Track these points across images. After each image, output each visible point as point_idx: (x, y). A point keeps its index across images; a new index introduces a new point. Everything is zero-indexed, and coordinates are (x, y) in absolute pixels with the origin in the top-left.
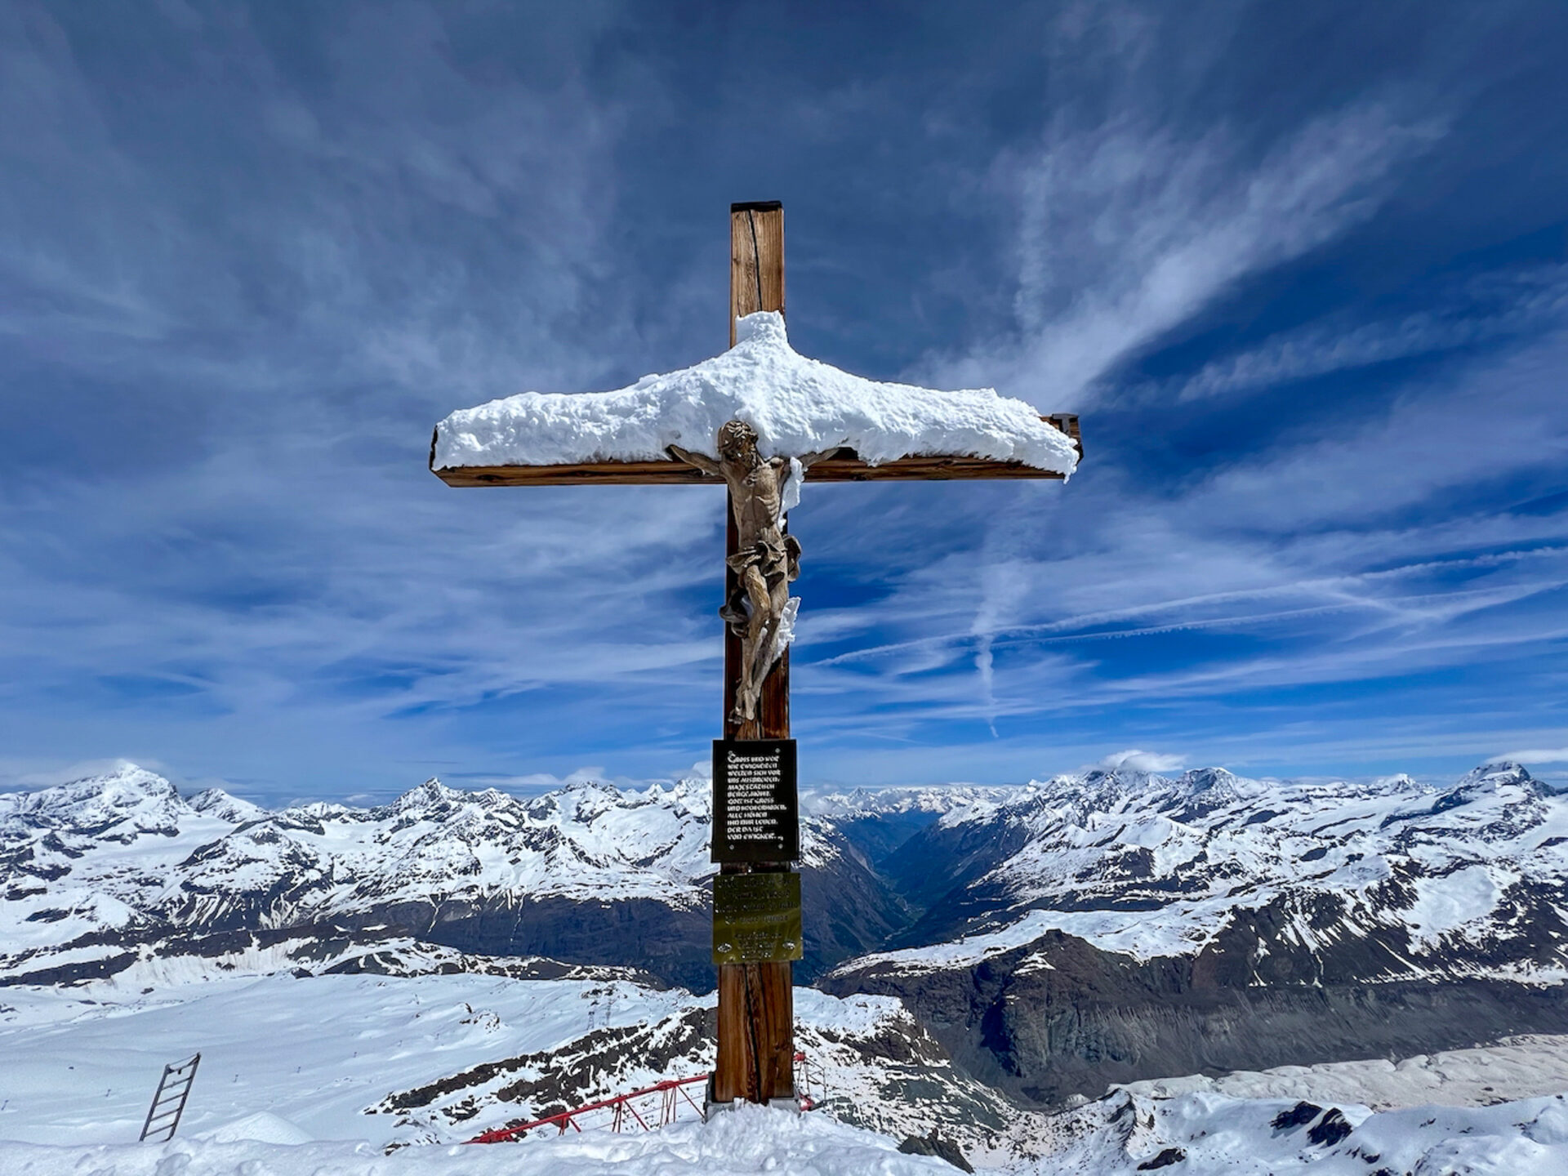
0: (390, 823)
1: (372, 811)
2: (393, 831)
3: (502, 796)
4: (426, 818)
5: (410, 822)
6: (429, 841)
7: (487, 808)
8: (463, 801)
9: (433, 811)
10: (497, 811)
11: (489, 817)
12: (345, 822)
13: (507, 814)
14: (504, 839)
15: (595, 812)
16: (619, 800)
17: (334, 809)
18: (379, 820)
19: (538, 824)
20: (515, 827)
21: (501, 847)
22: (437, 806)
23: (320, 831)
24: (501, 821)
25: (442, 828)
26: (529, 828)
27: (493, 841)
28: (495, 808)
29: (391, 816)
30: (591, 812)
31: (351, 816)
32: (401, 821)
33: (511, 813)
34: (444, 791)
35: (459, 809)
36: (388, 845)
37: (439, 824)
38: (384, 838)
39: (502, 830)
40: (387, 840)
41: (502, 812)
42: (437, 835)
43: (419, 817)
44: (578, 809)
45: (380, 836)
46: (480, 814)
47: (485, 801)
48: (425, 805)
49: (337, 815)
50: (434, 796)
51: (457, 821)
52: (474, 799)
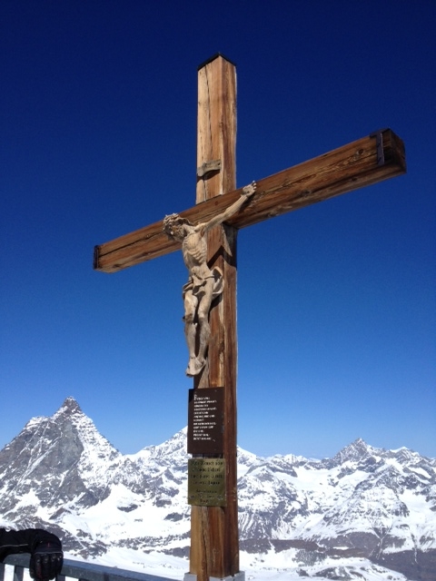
0: (335, 471)
1: (323, 461)
2: (340, 476)
3: (414, 454)
4: (361, 469)
5: (350, 471)
6: (366, 487)
7: (403, 464)
8: (384, 456)
9: (363, 463)
10: (411, 466)
11: (406, 470)
12: (308, 469)
13: (420, 469)
14: (422, 489)
17: (300, 459)
18: (329, 468)
20: (429, 480)
21: (420, 496)
22: (366, 459)
23: (294, 474)
24: (417, 474)
25: (373, 477)
27: (413, 491)
28: (409, 464)
29: (336, 466)
31: (310, 464)
32: (343, 470)
33: (424, 468)
34: (369, 448)
35: (382, 463)
36: (338, 488)
37: (370, 473)
38: (335, 482)
39: (419, 482)
40: (337, 483)
41: (416, 466)
42: (371, 482)
43: (355, 467)
45: (332, 480)
46: (399, 467)
47: (401, 458)
48: (357, 459)
49: (302, 463)
50: (362, 452)
51: (383, 472)
52: (392, 456)
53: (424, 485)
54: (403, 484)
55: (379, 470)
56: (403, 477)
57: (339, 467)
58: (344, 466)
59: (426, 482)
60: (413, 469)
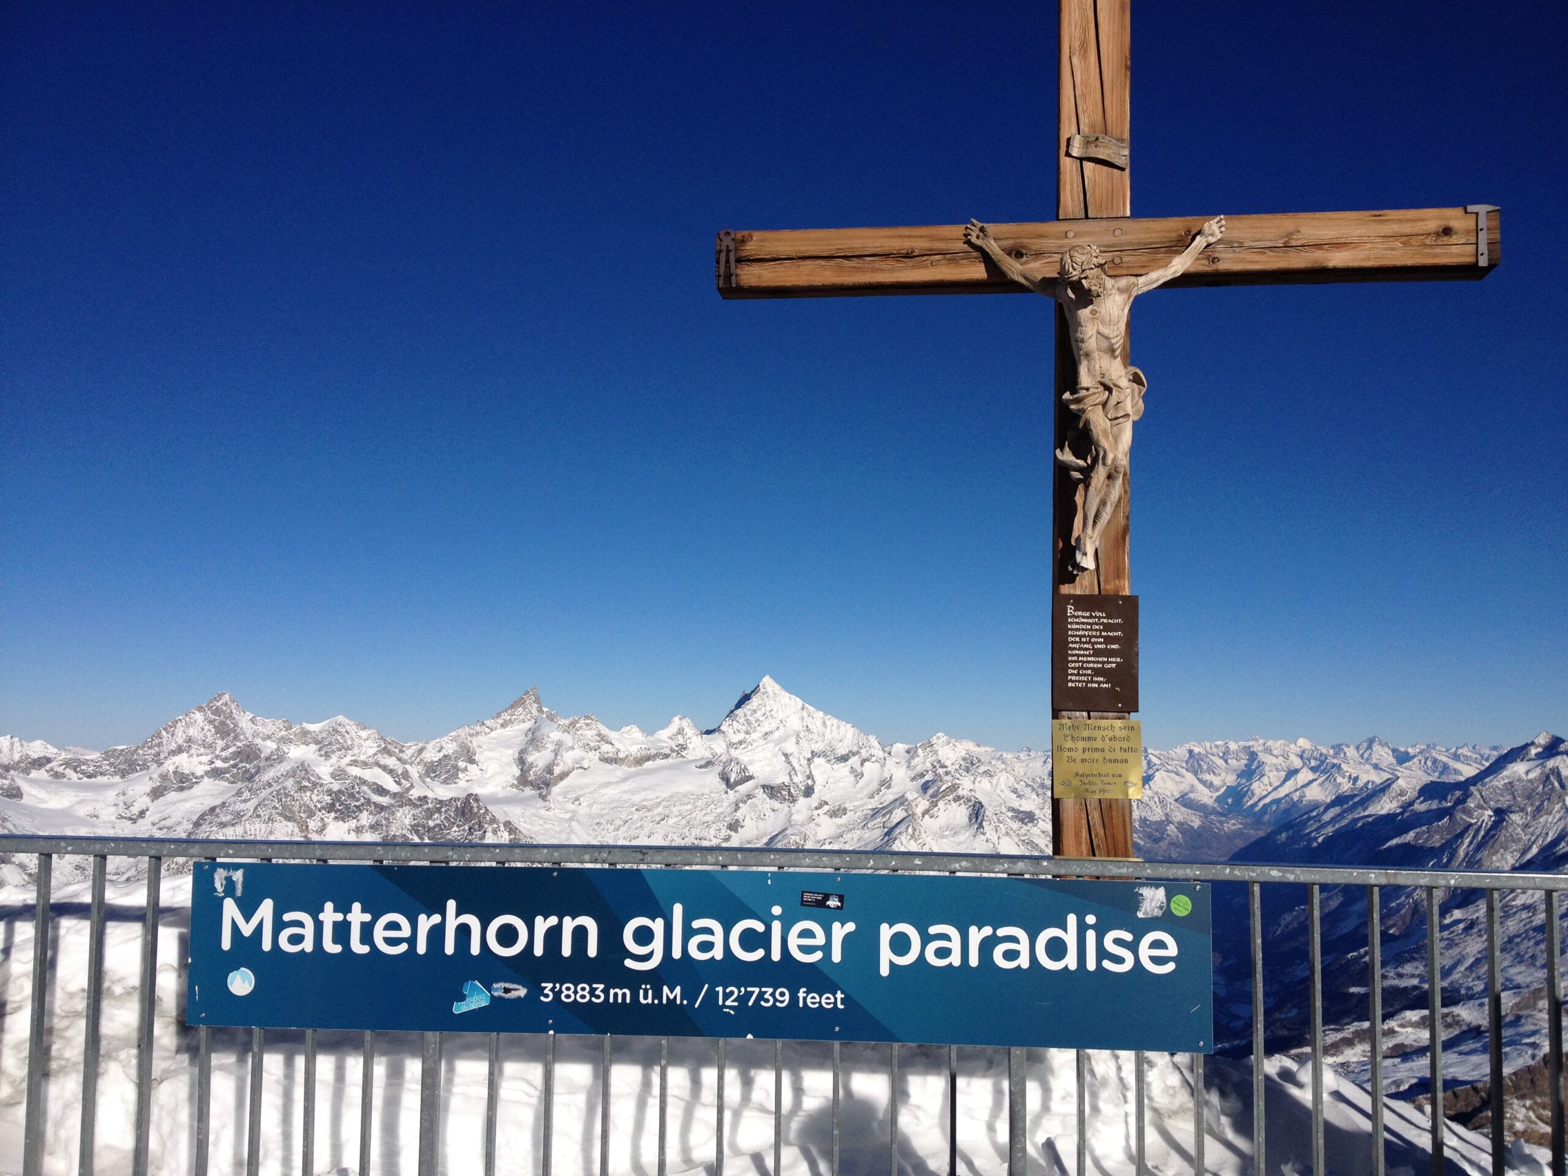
1: (107, 755)
2: (156, 793)
3: (364, 734)
4: (216, 773)
5: (184, 782)
6: (224, 819)
7: (334, 758)
8: (284, 740)
9: (225, 760)
10: (354, 763)
11: (338, 774)
12: (58, 776)
13: (376, 770)
14: (372, 819)
15: (557, 771)
16: (606, 748)
17: (37, 748)
18: (124, 773)
19: (442, 792)
20: (395, 795)
22: (232, 749)
23: (13, 792)
24: (365, 782)
25: (246, 795)
26: (424, 799)
27: (353, 823)
28: (349, 758)
29: (145, 767)
30: (549, 770)
31: (67, 763)
33: (384, 768)
34: (244, 721)
35: (278, 757)
37: (239, 785)
38: (135, 810)
39: (368, 802)
40: (142, 814)
41: (365, 765)
42: (240, 807)
44: (521, 761)
45: (128, 806)
46: (324, 770)
47: (325, 746)
48: (211, 746)
49: (41, 763)
50: (224, 730)
51: (277, 780)
52: (305, 737)
53: (381, 808)
54: (330, 808)
55: (269, 775)
56: (330, 792)
57: (155, 771)
59: (385, 801)
60: (355, 771)
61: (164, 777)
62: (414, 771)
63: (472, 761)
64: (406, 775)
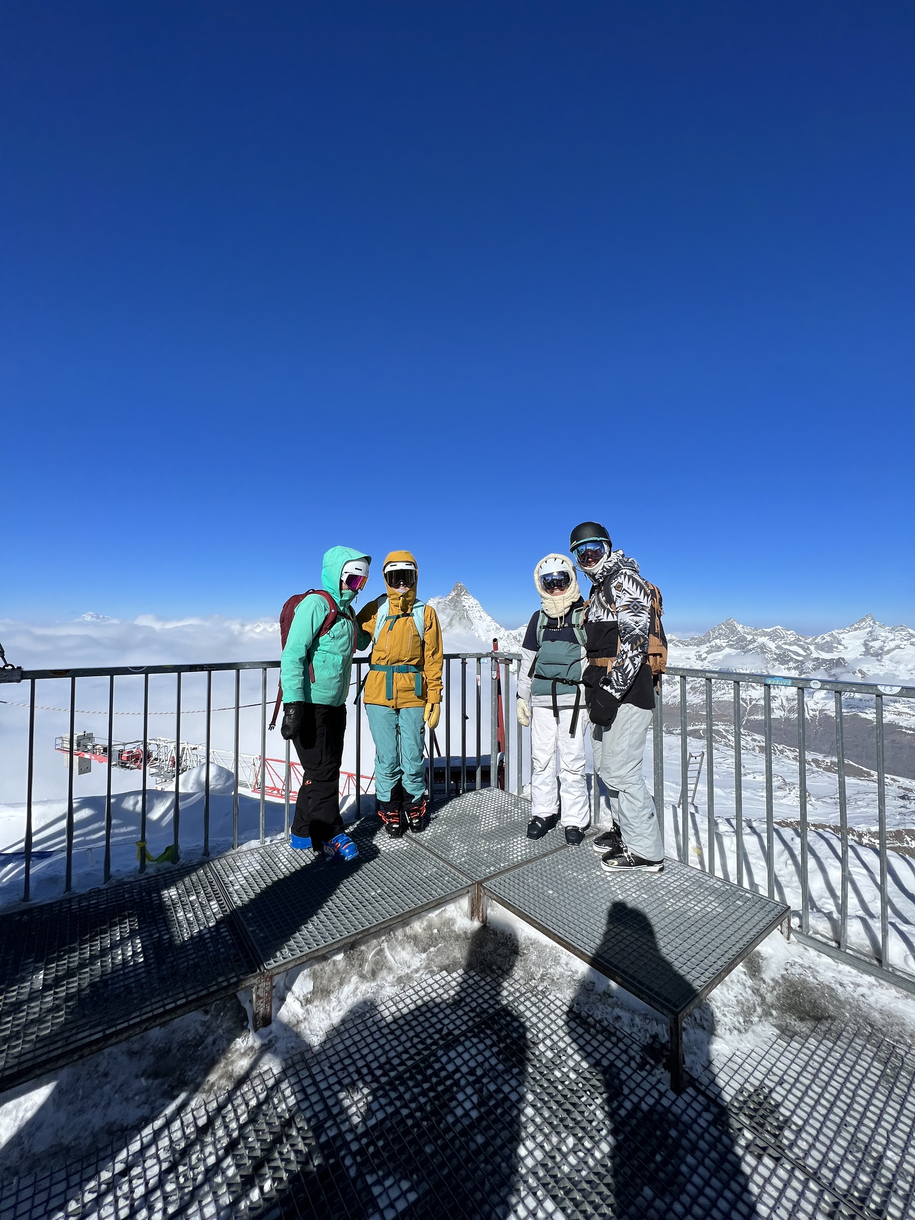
0: (704, 649)
1: (692, 640)
2: (708, 653)
3: (789, 633)
4: (731, 646)
5: (719, 648)
7: (776, 642)
8: (756, 635)
9: (733, 641)
10: (785, 644)
11: (779, 648)
12: (676, 646)
13: (795, 647)
15: (886, 649)
18: (698, 645)
22: (736, 638)
24: (790, 651)
26: (818, 659)
28: (783, 642)
29: (705, 643)
30: (881, 648)
31: (679, 641)
33: (799, 646)
34: (739, 628)
35: (753, 641)
36: (706, 662)
39: (792, 658)
40: (705, 659)
41: (790, 644)
43: (724, 645)
44: (865, 645)
45: (700, 656)
46: (772, 645)
47: (773, 637)
48: (728, 637)
50: (734, 631)
51: (753, 649)
52: (765, 634)
53: (797, 661)
54: (775, 660)
55: (751, 647)
56: (775, 654)
57: (708, 645)
58: (713, 643)
59: (800, 658)
60: (787, 647)
61: (712, 646)
62: (812, 648)
63: (841, 644)
64: (808, 649)
